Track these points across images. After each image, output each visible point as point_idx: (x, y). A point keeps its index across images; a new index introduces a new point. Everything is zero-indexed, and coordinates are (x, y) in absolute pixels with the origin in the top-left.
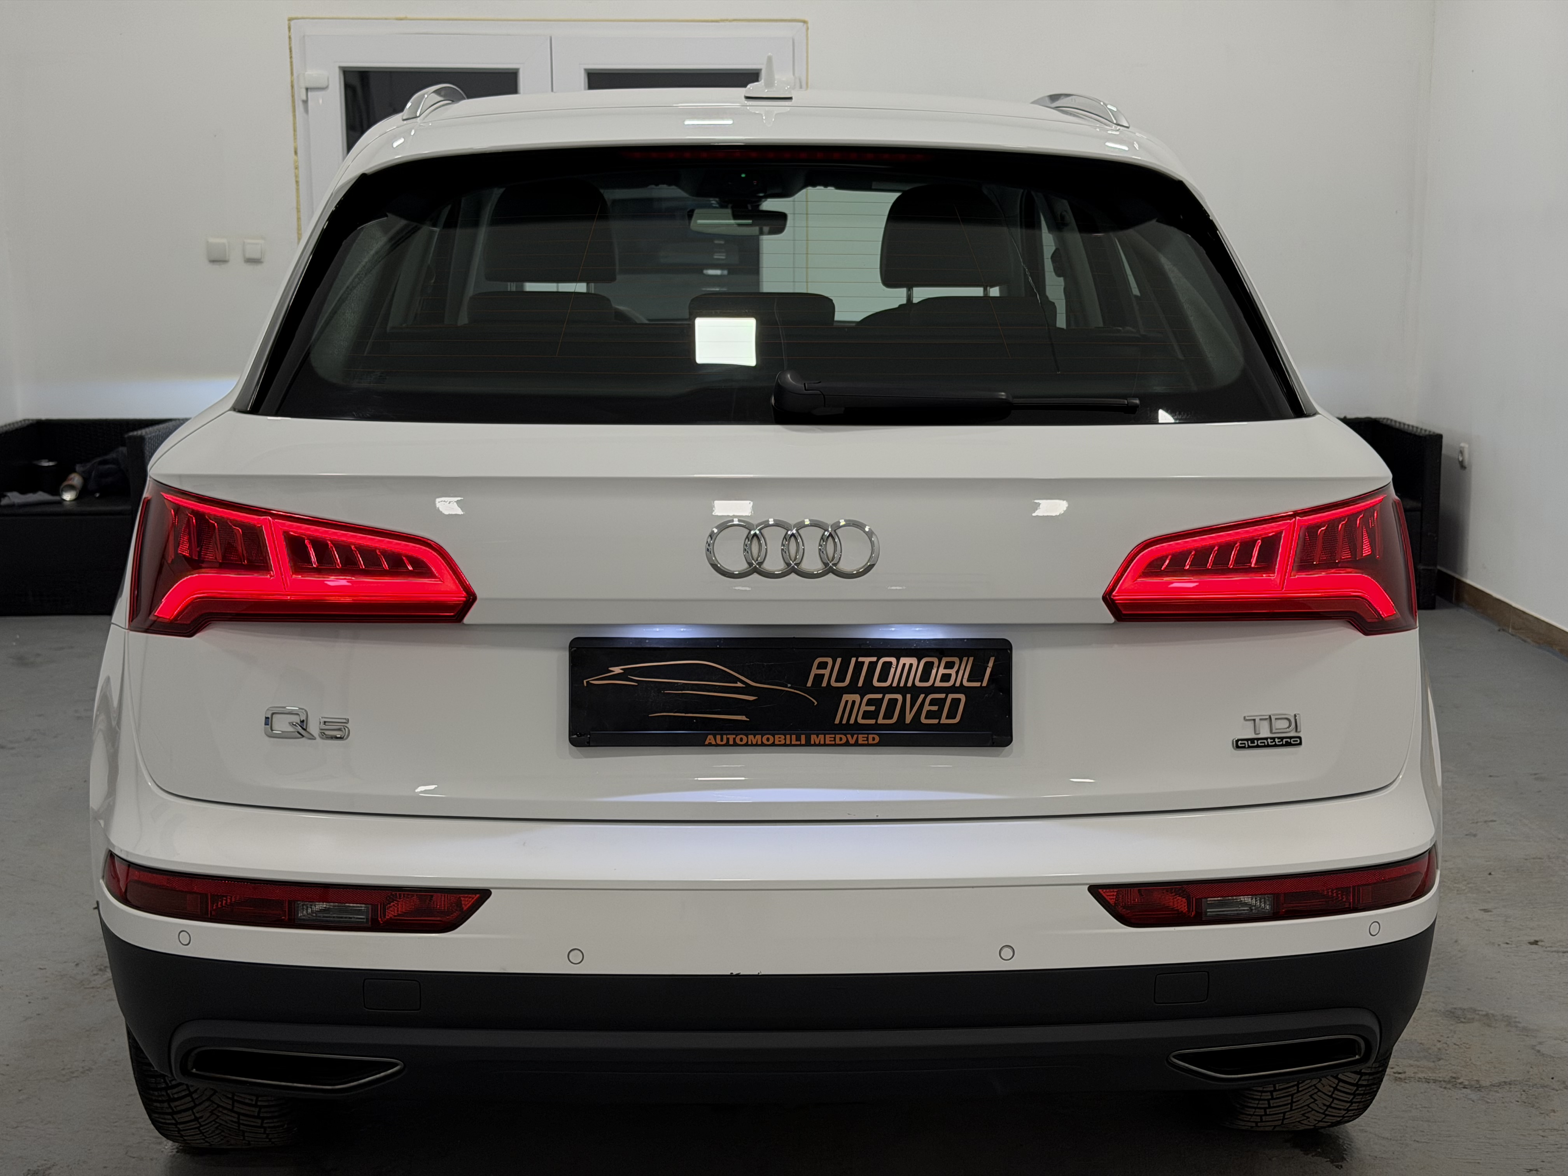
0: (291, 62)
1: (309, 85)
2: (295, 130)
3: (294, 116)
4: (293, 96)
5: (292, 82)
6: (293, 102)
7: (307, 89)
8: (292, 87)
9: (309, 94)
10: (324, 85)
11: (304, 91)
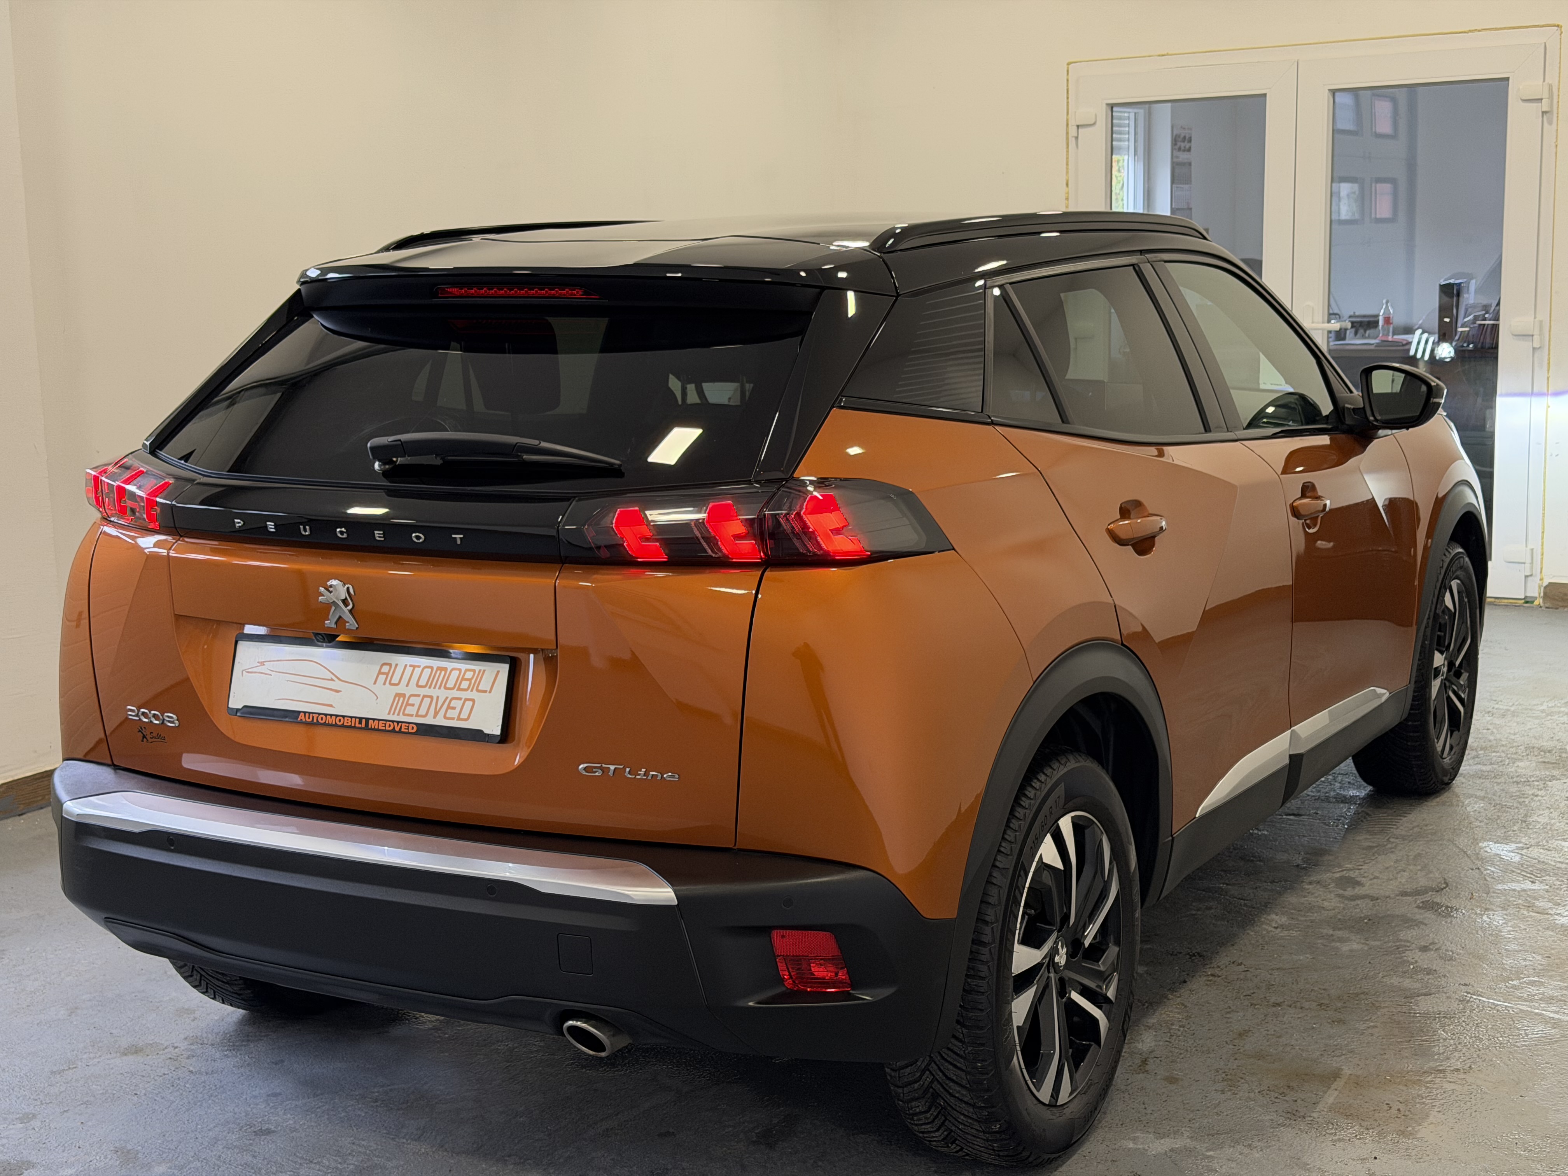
0: (1068, 103)
1: (1078, 124)
2: (1067, 164)
3: (1068, 152)
4: (1067, 133)
5: (1067, 120)
6: (1067, 139)
7: (1078, 126)
8: (1067, 125)
9: (1080, 130)
10: (1092, 122)
11: (1075, 128)
